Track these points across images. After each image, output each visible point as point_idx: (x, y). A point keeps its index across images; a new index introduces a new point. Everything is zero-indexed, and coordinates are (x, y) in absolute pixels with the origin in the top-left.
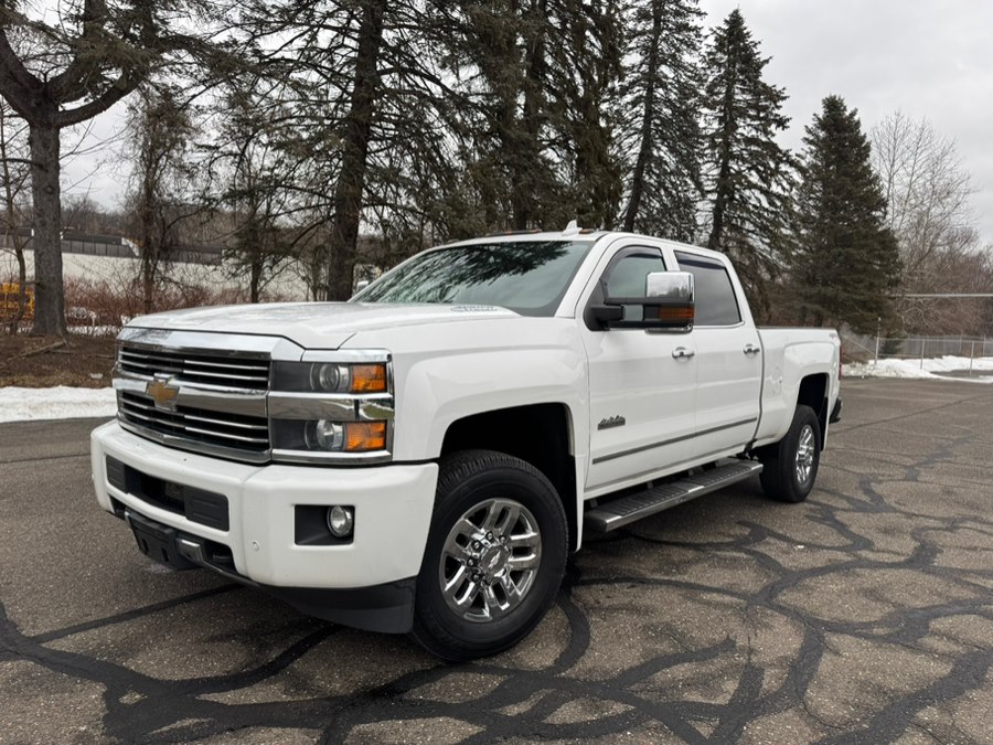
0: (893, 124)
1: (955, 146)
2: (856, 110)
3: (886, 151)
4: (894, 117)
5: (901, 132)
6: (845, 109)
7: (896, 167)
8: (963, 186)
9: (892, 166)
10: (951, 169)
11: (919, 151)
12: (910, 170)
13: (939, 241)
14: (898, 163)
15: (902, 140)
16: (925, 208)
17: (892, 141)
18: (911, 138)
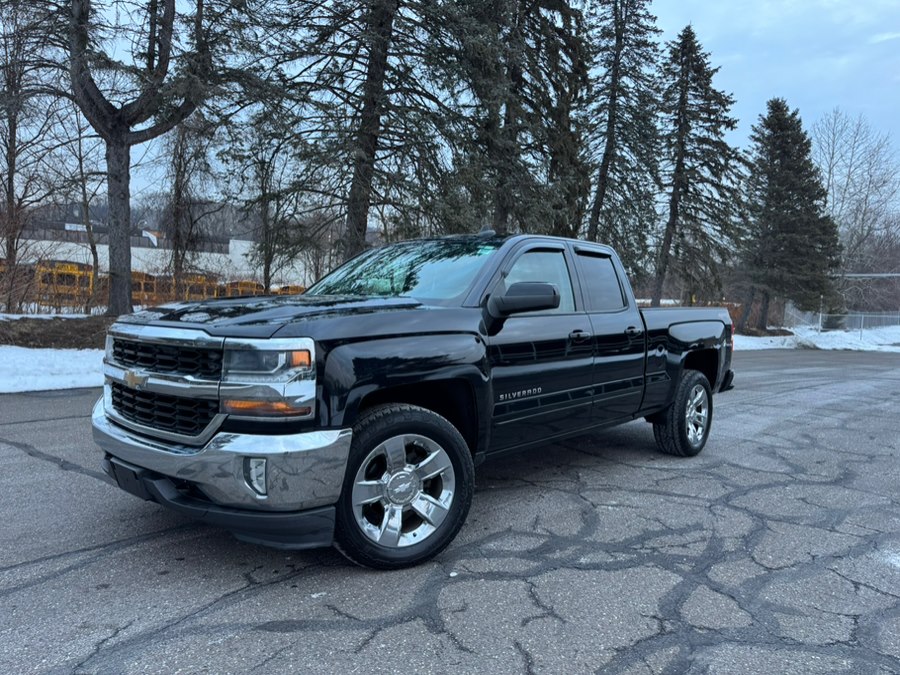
0: (832, 121)
1: (889, 140)
2: (798, 110)
3: (826, 145)
4: (832, 114)
5: (840, 128)
6: (787, 109)
7: (835, 160)
9: (832, 158)
10: (887, 161)
11: (856, 144)
12: (848, 161)
13: (877, 226)
14: (837, 156)
15: (841, 135)
16: (863, 196)
17: (832, 136)
18: (849, 133)
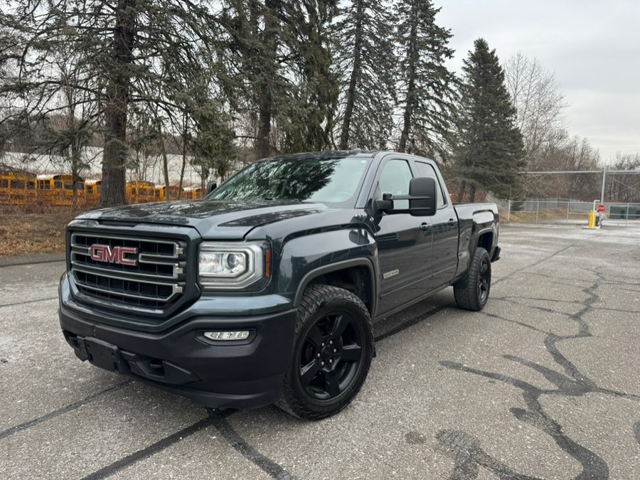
0: (516, 62)
1: (554, 77)
2: (495, 50)
3: (512, 79)
4: (516, 57)
5: (521, 67)
6: (488, 49)
7: (518, 91)
8: (558, 103)
9: (516, 89)
10: (551, 92)
11: (532, 80)
12: (527, 92)
13: (544, 138)
14: (519, 87)
15: (522, 72)
16: (535, 118)
17: (516, 73)
18: (527, 71)
